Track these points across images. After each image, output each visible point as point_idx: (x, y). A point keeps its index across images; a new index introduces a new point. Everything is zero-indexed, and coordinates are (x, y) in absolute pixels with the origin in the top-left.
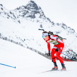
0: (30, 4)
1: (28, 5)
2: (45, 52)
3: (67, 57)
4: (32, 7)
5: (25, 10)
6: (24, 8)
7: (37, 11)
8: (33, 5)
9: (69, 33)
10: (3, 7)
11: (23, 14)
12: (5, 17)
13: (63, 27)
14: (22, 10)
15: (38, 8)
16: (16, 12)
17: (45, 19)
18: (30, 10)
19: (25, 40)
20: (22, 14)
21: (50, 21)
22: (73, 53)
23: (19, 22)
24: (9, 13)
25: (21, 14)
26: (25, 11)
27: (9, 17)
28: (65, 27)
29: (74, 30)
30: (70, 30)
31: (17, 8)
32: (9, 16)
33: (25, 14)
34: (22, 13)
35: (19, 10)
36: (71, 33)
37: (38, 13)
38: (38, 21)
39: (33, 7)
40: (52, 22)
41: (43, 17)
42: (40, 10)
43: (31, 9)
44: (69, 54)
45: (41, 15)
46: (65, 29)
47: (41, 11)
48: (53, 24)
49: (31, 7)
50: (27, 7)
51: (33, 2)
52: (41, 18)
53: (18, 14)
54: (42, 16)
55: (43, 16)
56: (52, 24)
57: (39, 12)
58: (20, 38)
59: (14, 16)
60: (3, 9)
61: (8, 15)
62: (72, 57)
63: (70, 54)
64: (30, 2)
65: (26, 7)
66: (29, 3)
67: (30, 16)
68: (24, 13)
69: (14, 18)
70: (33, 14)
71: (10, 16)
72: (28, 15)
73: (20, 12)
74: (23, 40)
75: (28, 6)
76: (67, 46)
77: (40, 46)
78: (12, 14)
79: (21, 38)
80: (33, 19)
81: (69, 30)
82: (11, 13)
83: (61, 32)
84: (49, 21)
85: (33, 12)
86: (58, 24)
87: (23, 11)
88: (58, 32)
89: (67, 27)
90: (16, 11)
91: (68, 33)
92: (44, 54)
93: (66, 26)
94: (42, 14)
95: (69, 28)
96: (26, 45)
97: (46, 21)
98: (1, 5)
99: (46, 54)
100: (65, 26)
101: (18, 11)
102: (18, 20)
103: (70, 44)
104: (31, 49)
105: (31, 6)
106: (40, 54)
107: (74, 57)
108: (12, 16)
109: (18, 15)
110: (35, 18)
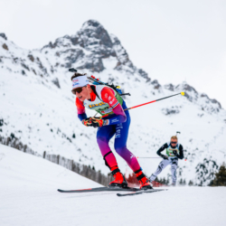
0: (87, 30)
1: (82, 33)
4: (92, 40)
5: (73, 47)
6: (71, 43)
7: (109, 49)
8: (96, 32)
9: (205, 112)
10: (7, 43)
11: (68, 61)
12: (13, 70)
13: (186, 95)
14: (65, 49)
15: (110, 41)
16: (48, 55)
17: (132, 73)
18: (89, 49)
19: (74, 136)
20: (65, 59)
21: (149, 80)
23: (57, 83)
24: (25, 57)
25: (62, 60)
26: (73, 50)
27: (26, 71)
28: (191, 94)
29: (219, 104)
30: (207, 102)
31: (50, 43)
32: (27, 68)
33: (74, 61)
34: (63, 56)
35: (57, 49)
36: (210, 110)
37: (111, 57)
38: (113, 80)
39: (98, 38)
40: (152, 80)
41: (126, 67)
42: (116, 48)
43: (91, 44)
44: (207, 172)
45: (122, 61)
46: (194, 100)
47: (119, 51)
48: (158, 87)
49: (90, 39)
50: (80, 40)
51: (95, 24)
52: (120, 69)
53: (54, 60)
54: (124, 64)
55: (128, 64)
56: (152, 86)
57: (114, 54)
58: (59, 130)
59: (41, 67)
60: (9, 47)
61: (24, 66)
63: (208, 175)
64: (86, 25)
65: (77, 39)
66: (84, 28)
67: (88, 66)
68: (69, 58)
69: (43, 73)
70: (97, 61)
71: (30, 67)
72: (83, 64)
73: (58, 54)
74: (71, 137)
75: (82, 37)
76: (200, 149)
78: (36, 60)
79: (63, 131)
80: (96, 73)
81: (205, 104)
82: (31, 58)
83: (179, 109)
84: (145, 80)
85: (98, 53)
86: (171, 85)
87: (68, 51)
88: (170, 109)
89: (199, 96)
90: (46, 52)
91: (201, 112)
93: (196, 92)
94: (123, 59)
95: (205, 98)
96: (80, 150)
97: (137, 80)
98: (3, 36)
100: (193, 92)
101: (52, 52)
102: (52, 77)
103: (207, 145)
105: (89, 36)
108: (35, 66)
109: (54, 64)
110: (104, 71)
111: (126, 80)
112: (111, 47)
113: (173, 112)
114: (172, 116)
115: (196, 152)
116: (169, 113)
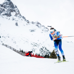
0: (6, 2)
1: (5, 3)
2: (20, 49)
3: (41, 55)
4: (8, 6)
6: (1, 6)
7: (13, 9)
8: (9, 3)
13: (37, 25)
15: (14, 7)
17: (20, 17)
18: (6, 9)
21: (26, 20)
22: (46, 51)
26: (1, 9)
28: (39, 25)
29: (48, 29)
36: (45, 31)
37: (14, 12)
38: (14, 19)
40: (27, 20)
41: (18, 15)
42: (15, 9)
44: (43, 51)
46: (40, 27)
48: (28, 22)
50: (4, 6)
51: (9, 1)
52: (16, 16)
54: (18, 14)
55: (19, 14)
56: (27, 22)
62: (45, 55)
63: (43, 52)
65: (3, 5)
67: (6, 14)
70: (9, 13)
72: (4, 14)
75: (4, 4)
76: (41, 43)
77: (15, 43)
80: (8, 17)
81: (43, 29)
83: (35, 30)
84: (25, 20)
85: (9, 10)
86: (33, 22)
88: (32, 30)
89: (42, 26)
91: (42, 31)
92: (19, 51)
93: (41, 25)
94: (18, 13)
95: (44, 27)
96: (2, 42)
97: (22, 20)
99: (21, 51)
103: (43, 42)
104: (6, 46)
105: (7, 4)
106: (15, 51)
107: (47, 55)
110: (11, 16)
111: (18, 20)
112: (14, 8)
113: (33, 31)
114: (33, 32)
115: (40, 44)
116: (32, 31)
